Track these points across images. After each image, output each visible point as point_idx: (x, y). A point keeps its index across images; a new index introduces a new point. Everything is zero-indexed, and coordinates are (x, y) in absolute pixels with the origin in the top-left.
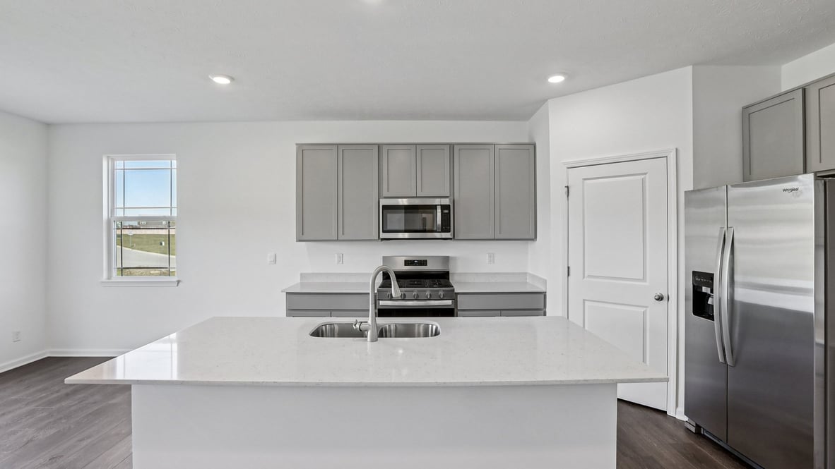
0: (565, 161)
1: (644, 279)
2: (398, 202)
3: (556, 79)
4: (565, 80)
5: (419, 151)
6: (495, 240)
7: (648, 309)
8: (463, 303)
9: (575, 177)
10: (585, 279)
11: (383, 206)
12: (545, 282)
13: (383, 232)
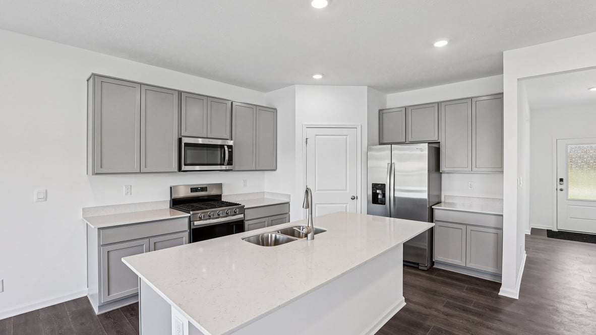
0: (306, 123)
1: (346, 190)
2: (198, 141)
3: (318, 77)
4: (322, 78)
5: (209, 103)
6: (256, 170)
7: (348, 205)
8: (249, 215)
9: (311, 133)
10: (316, 192)
11: (185, 143)
12: (289, 196)
13: (185, 165)
